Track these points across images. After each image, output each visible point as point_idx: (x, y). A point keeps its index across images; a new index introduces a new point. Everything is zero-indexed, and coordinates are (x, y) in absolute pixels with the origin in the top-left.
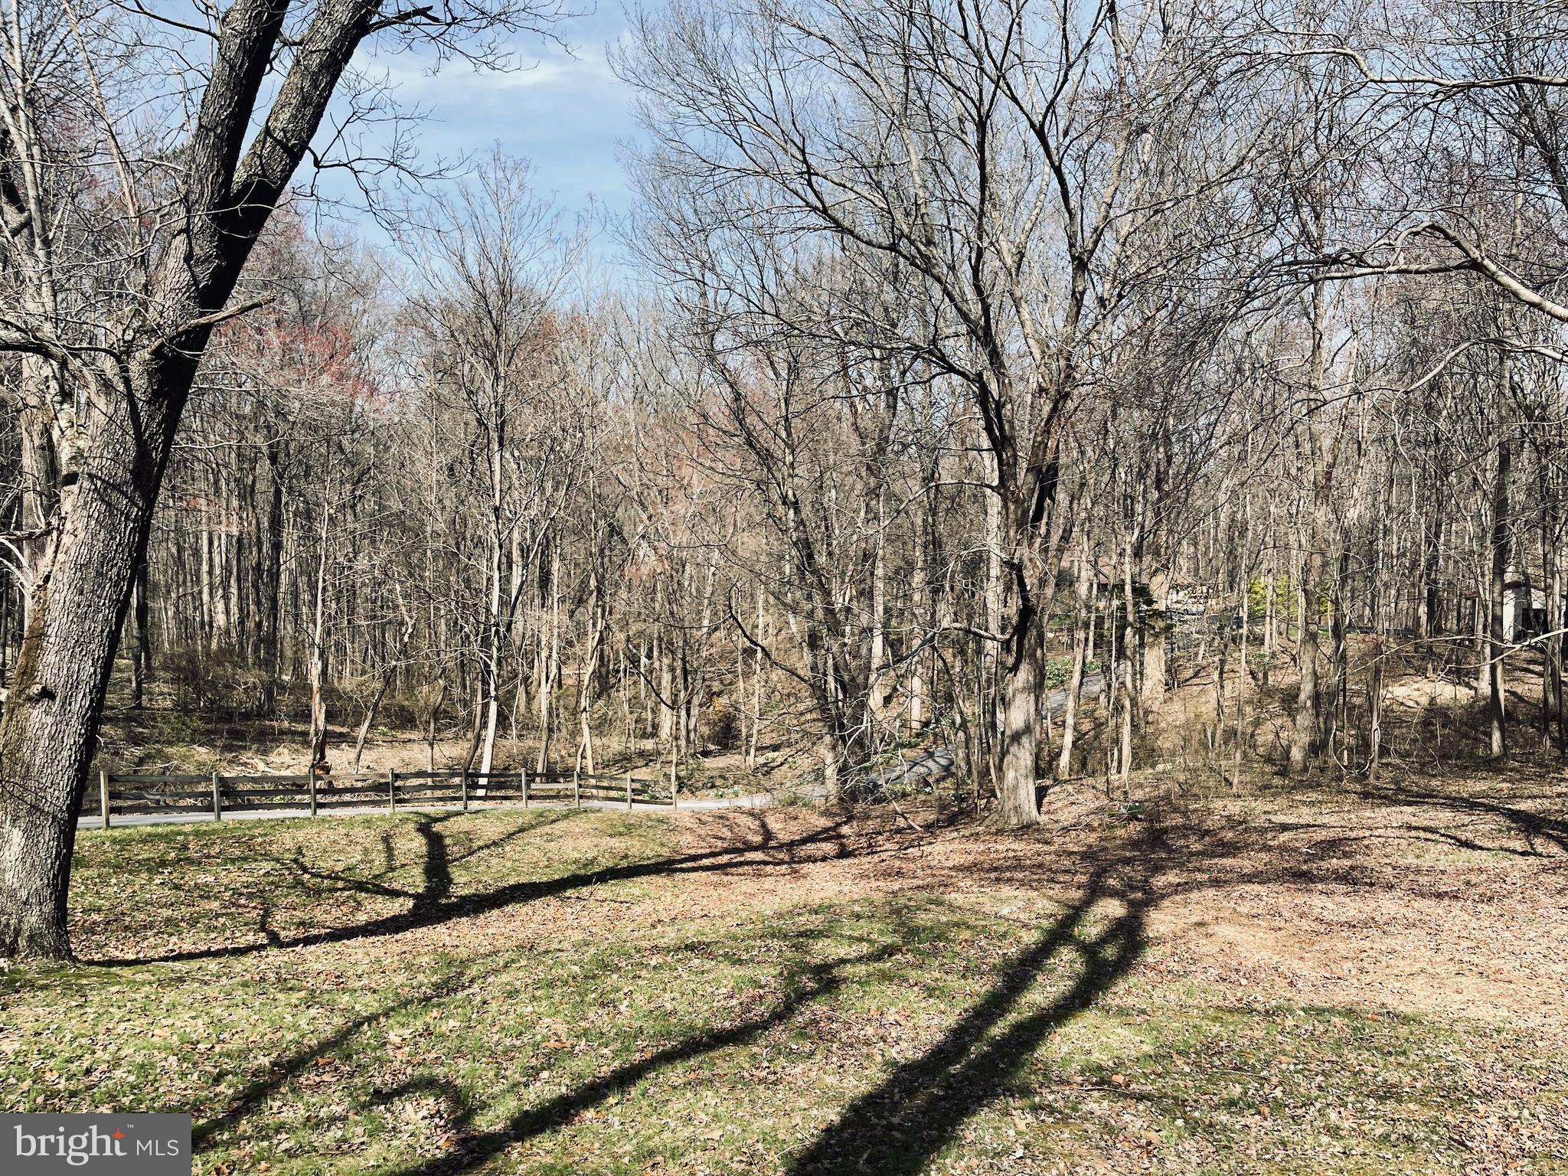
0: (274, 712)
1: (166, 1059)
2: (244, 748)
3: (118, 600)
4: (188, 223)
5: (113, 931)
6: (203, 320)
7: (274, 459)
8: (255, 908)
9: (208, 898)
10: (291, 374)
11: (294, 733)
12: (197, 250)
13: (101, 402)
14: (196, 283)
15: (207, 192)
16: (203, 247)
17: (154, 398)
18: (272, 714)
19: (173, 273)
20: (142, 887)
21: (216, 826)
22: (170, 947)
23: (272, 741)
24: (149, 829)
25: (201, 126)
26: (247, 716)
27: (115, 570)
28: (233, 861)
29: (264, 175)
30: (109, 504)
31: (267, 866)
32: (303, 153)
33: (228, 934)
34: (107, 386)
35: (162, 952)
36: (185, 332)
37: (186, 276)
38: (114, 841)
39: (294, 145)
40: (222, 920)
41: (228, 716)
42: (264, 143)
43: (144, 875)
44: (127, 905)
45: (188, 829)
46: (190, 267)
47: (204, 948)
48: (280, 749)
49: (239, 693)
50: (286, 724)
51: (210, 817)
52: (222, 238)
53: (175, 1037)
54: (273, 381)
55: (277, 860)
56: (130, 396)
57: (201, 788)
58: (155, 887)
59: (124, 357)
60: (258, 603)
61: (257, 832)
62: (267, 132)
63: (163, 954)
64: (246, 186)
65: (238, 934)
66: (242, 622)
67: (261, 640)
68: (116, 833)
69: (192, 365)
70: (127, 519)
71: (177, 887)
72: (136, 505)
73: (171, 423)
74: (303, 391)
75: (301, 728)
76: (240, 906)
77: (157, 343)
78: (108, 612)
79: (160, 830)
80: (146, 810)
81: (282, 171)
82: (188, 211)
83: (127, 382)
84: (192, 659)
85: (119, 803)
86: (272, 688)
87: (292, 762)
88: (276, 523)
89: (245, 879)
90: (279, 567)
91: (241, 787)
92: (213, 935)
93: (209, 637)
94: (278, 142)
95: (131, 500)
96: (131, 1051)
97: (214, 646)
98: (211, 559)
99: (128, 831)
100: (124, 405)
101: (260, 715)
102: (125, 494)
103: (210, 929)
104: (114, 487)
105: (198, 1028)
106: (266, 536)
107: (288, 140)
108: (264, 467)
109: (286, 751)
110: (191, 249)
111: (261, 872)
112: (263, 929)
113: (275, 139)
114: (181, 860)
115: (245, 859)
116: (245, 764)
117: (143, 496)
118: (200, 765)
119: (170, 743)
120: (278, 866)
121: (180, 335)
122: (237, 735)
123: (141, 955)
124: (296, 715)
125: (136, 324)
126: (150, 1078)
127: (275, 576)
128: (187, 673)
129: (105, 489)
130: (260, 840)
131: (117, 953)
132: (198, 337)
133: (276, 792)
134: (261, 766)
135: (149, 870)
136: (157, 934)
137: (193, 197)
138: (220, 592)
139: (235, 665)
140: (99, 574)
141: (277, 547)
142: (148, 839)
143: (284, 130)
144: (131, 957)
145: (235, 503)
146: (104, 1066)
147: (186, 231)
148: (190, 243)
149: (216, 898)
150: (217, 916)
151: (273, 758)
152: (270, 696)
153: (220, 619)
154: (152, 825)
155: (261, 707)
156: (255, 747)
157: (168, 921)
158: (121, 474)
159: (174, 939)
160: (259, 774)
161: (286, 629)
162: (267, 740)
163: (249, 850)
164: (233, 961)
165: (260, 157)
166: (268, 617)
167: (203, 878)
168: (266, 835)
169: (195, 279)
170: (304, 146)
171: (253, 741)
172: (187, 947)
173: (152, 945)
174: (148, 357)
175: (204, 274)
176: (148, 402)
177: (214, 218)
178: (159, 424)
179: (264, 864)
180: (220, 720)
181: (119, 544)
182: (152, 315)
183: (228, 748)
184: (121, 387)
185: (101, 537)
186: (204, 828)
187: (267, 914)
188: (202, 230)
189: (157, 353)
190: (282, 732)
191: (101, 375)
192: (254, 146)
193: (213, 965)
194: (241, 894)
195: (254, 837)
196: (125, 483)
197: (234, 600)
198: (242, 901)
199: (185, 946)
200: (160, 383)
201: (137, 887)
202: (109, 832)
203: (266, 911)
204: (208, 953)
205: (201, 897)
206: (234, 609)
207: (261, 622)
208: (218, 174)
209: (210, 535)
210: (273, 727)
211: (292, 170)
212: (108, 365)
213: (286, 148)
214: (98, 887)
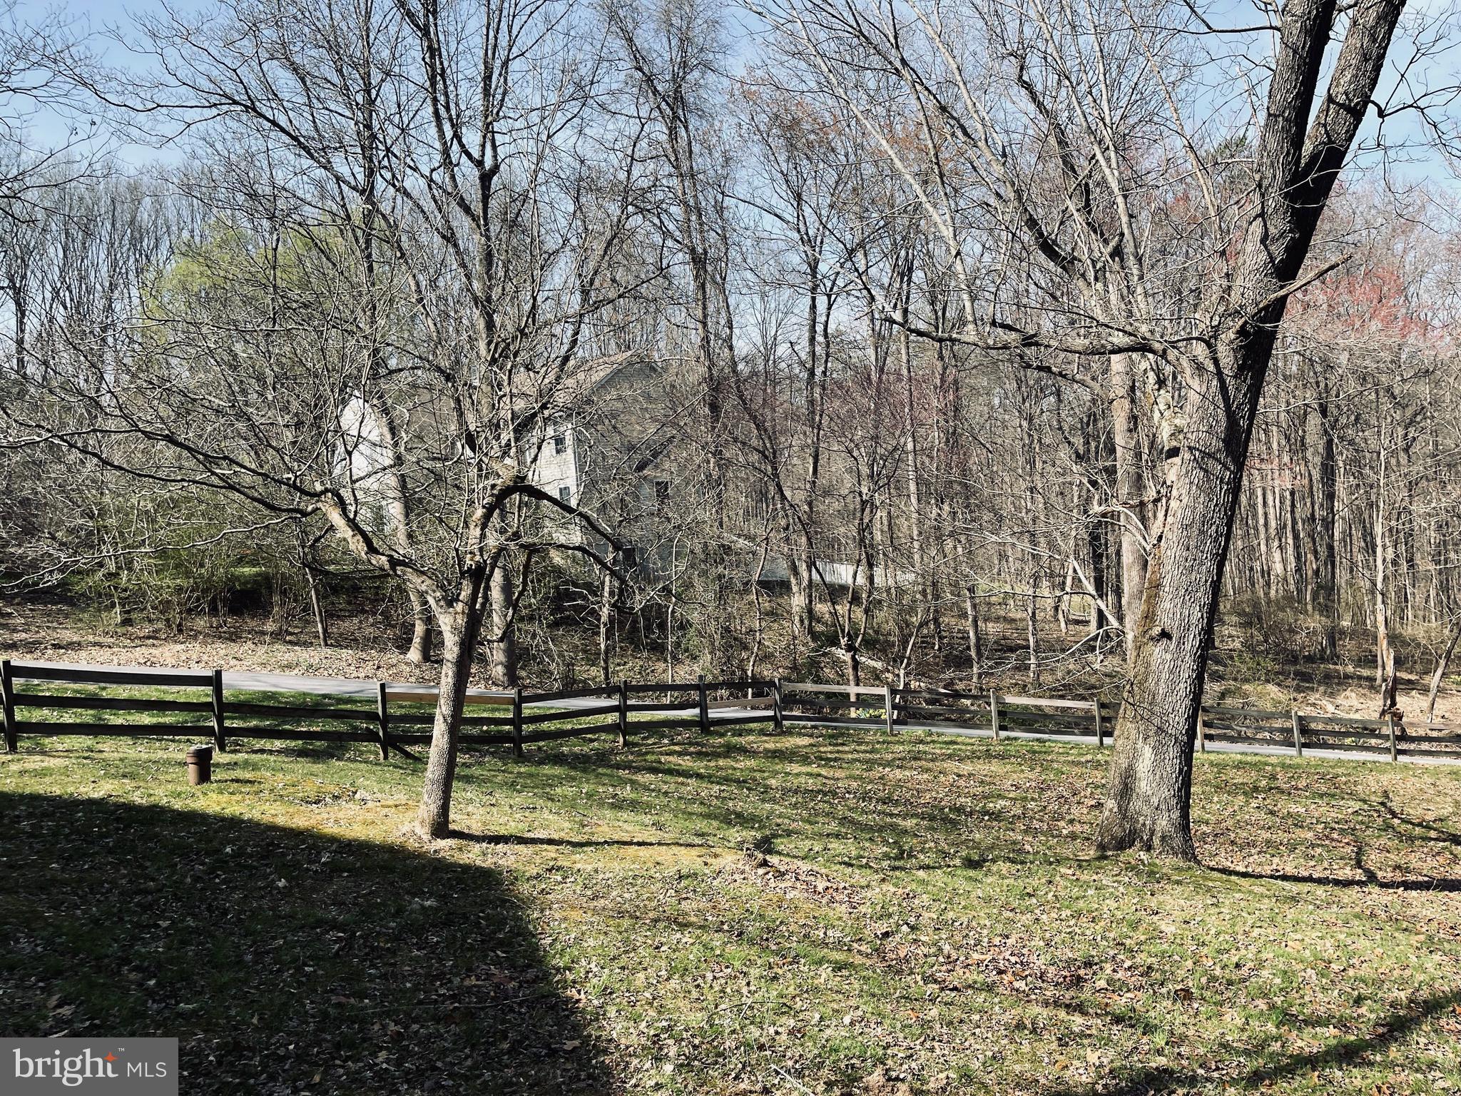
0: (1338, 657)
1: (1304, 970)
2: (1312, 689)
3: (1217, 554)
4: (1263, 208)
5: (1222, 844)
6: (1282, 293)
7: (1324, 412)
8: (1348, 844)
9: (1302, 827)
10: (1339, 326)
11: (1360, 678)
12: (1272, 230)
13: (1195, 384)
14: (1272, 259)
15: (1279, 174)
16: (1278, 225)
17: (1241, 370)
18: (1335, 658)
19: (1252, 256)
20: (1241, 808)
21: (1298, 760)
22: (1274, 867)
23: (1338, 684)
24: (1239, 757)
25: (1270, 115)
26: (1310, 659)
27: (1214, 527)
28: (1321, 796)
29: (1330, 141)
30: (1206, 471)
31: (1357, 806)
32: (1365, 107)
33: (1326, 864)
34: (1200, 368)
35: (1267, 870)
36: (1263, 308)
37: (1263, 256)
38: (1212, 764)
39: (1358, 103)
40: (1319, 850)
41: (1294, 659)
42: (1328, 111)
43: (1241, 798)
44: (1230, 823)
45: (1273, 760)
46: (1266, 247)
47: (1306, 874)
48: (1348, 693)
49: (1301, 638)
50: (1350, 669)
51: (1292, 752)
52: (1295, 212)
53: (1307, 952)
54: (1321, 338)
55: (1365, 801)
56: (1219, 373)
57: (1278, 724)
58: (1252, 810)
59: (1213, 341)
60: (1315, 553)
61: (1340, 771)
62: (1330, 99)
63: (1269, 872)
64: (1314, 157)
65: (1335, 867)
66: (1298, 570)
67: (1319, 586)
68: (1212, 757)
69: (1272, 336)
70: (1221, 482)
71: (1272, 813)
72: (1228, 469)
73: (1255, 391)
74: (1351, 342)
75: (1366, 672)
76: (1333, 840)
77: (1240, 323)
78: (1210, 565)
79: (1249, 759)
80: (1232, 740)
81: (1347, 132)
82: (1263, 195)
83: (1216, 361)
84: (1256, 604)
85: (1212, 732)
86: (1334, 635)
87: (1360, 706)
88: (1328, 472)
89: (1334, 815)
90: (1334, 516)
91: (1313, 726)
92: (1313, 863)
93: (1268, 584)
94: (1341, 106)
95: (1224, 465)
96: (1271, 955)
97: (1273, 593)
98: (1266, 514)
99: (1222, 757)
100: (1215, 382)
101: (1323, 659)
102: (1219, 461)
103: (1309, 857)
104: (1210, 455)
105: (1327, 948)
106: (1317, 486)
107: (1350, 101)
108: (1314, 420)
109: (1353, 695)
110: (1267, 229)
111: (1350, 811)
112: (1359, 865)
113: (1338, 104)
114: (1271, 789)
115: (1333, 796)
116: (1314, 705)
117: (1235, 461)
118: (1277, 703)
119: (1247, 681)
120: (1366, 807)
121: (1260, 311)
122: (1305, 677)
123: (1250, 870)
124: (1360, 660)
125: (1221, 309)
126: (1295, 985)
127: (1329, 524)
128: (1252, 617)
129: (1203, 458)
130: (1344, 779)
131: (1229, 864)
132: (1276, 310)
133: (1347, 734)
134: (1331, 708)
135: (1245, 793)
136: (1260, 853)
137: (1265, 183)
138: (1276, 543)
139: (1296, 611)
140: (1201, 532)
141: (1331, 496)
142: (1239, 766)
143: (1346, 94)
144: (1241, 869)
145: (1286, 459)
146: (1250, 965)
147: (1262, 215)
148: (1265, 225)
149: (1310, 829)
150: (1313, 846)
151: (1340, 700)
152: (1333, 643)
153: (1278, 568)
154: (1242, 754)
155: (1323, 650)
156: (1322, 689)
157: (1268, 842)
158: (1216, 444)
159: (1276, 860)
160: (1329, 715)
161: (1342, 577)
162: (1334, 683)
163: (1334, 790)
164: (1337, 890)
165: (1325, 125)
166: (1326, 564)
167: (1294, 808)
168: (1349, 775)
169: (1271, 257)
170: (1367, 100)
171: (1319, 683)
172: (1290, 870)
173: (1254, 862)
174: (1233, 336)
175: (1278, 250)
176: (1235, 377)
177: (1286, 196)
178: (1245, 395)
179: (1352, 803)
180: (1287, 662)
181: (1216, 505)
182: (1235, 297)
183: (1298, 689)
184: (1211, 368)
185: (1201, 500)
186: (1288, 762)
187: (1360, 852)
188: (1276, 210)
189: (1242, 332)
190: (1347, 676)
191: (1194, 360)
192: (1318, 117)
193: (1320, 891)
194: (1333, 829)
195: (1338, 776)
196: (1219, 450)
197: (1290, 550)
198: (1335, 836)
199: (1287, 869)
200: (1245, 358)
201: (1236, 808)
202: (1206, 756)
203: (1360, 849)
204: (1309, 879)
205: (1296, 825)
206: (1292, 559)
207: (1318, 569)
208: (1288, 154)
209: (1264, 489)
210: (1337, 671)
211: (1356, 128)
212: (1200, 350)
213: (1349, 109)
214: (1204, 802)
